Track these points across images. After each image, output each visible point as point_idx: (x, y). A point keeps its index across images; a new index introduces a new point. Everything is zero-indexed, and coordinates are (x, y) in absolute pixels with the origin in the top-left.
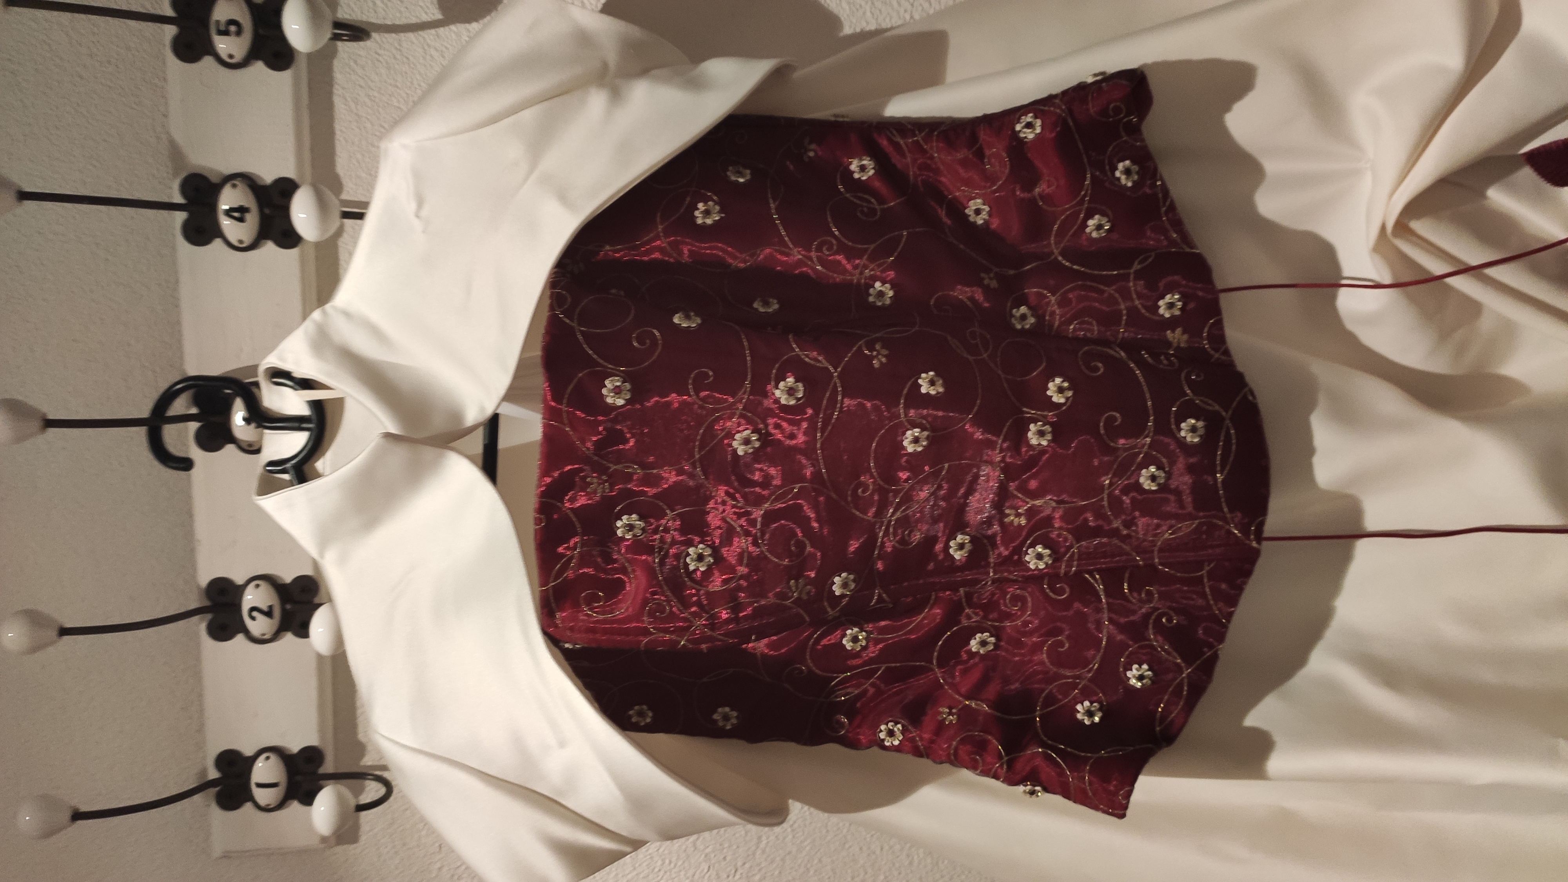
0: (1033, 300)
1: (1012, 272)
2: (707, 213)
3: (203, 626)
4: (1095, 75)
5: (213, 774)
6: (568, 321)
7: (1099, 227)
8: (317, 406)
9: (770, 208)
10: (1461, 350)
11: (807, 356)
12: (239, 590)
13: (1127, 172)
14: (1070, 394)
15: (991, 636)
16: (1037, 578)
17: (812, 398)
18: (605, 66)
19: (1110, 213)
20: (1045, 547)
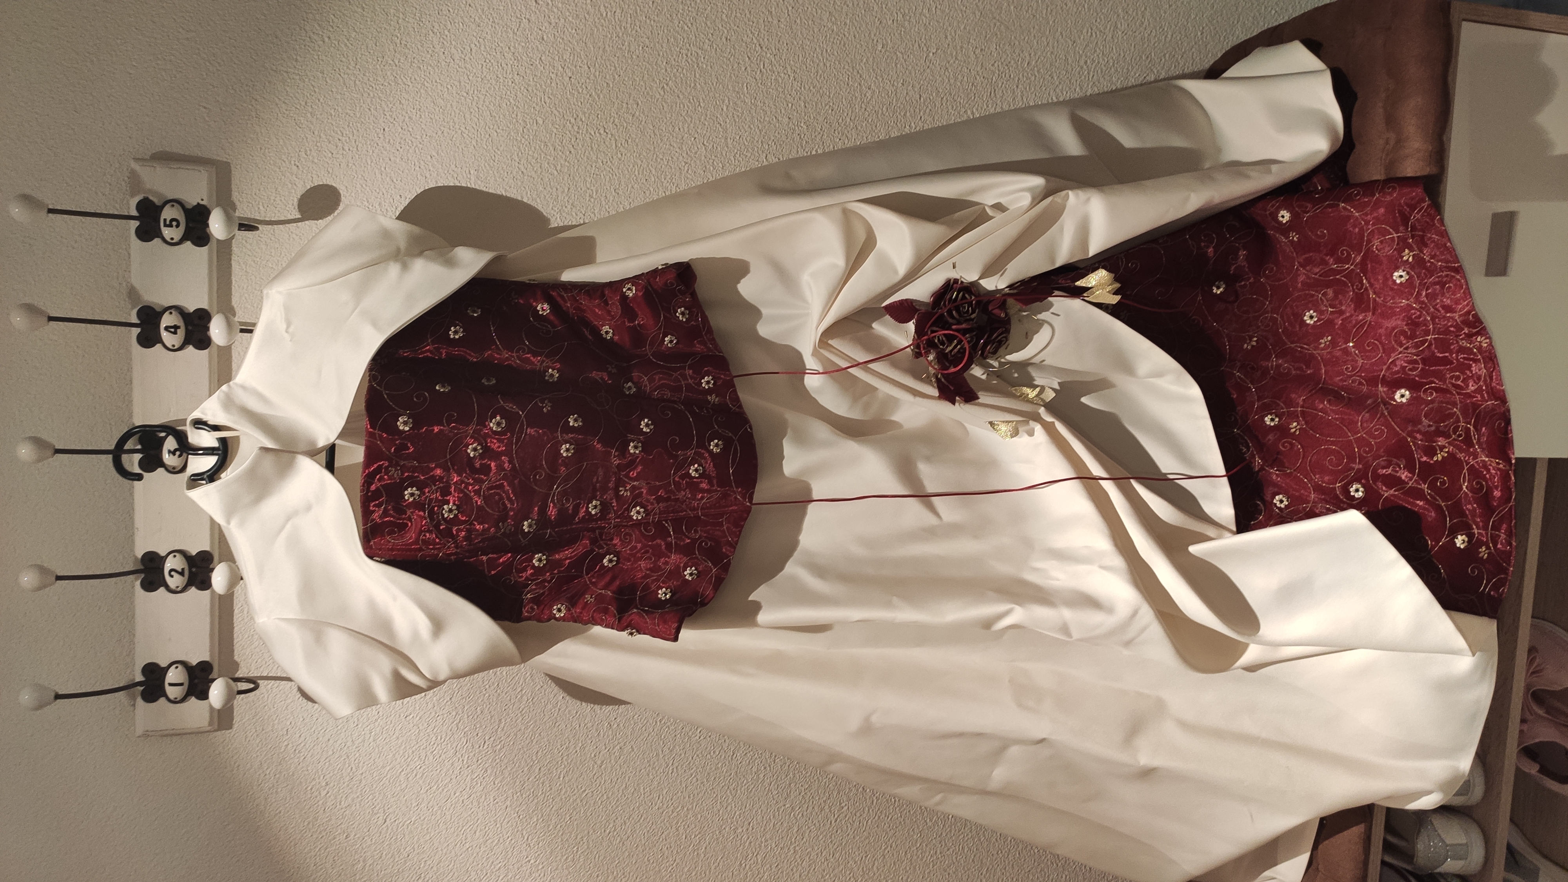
0: (635, 380)
1: (625, 365)
2: (456, 332)
3: (138, 583)
4: (662, 265)
5: (139, 678)
6: (378, 388)
7: (671, 342)
8: (223, 441)
9: (491, 330)
10: (867, 407)
11: (508, 406)
12: (163, 559)
13: (683, 314)
14: (652, 427)
15: (614, 557)
16: (638, 523)
17: (510, 428)
18: (398, 250)
19: (675, 333)
20: (641, 507)
